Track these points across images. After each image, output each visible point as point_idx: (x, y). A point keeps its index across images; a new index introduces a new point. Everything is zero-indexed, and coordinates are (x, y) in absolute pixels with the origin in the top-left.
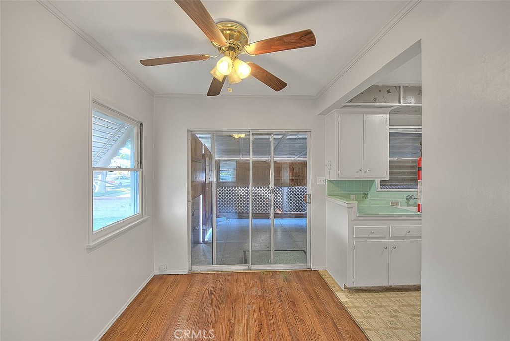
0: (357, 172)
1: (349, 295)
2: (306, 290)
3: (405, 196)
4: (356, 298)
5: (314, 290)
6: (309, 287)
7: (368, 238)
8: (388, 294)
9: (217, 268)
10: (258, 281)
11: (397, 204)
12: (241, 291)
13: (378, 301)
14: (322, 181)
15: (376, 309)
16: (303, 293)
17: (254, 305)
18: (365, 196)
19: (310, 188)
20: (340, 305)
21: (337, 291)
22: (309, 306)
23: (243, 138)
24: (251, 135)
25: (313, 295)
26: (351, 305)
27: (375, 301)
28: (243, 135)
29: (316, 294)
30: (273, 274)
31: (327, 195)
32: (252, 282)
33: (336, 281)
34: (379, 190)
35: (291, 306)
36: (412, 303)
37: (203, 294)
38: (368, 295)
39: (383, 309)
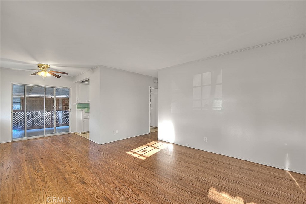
0: (86, 101)
14: (75, 104)
21: (79, 134)
24: (45, 88)
31: (77, 108)
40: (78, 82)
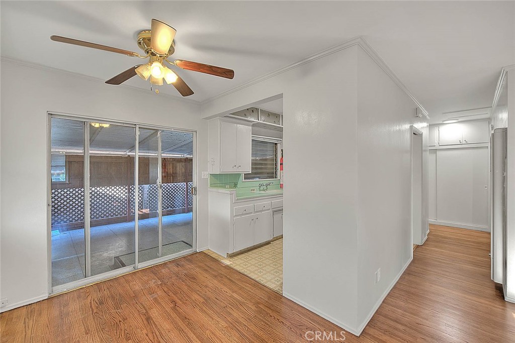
0: (233, 167)
1: (231, 259)
2: (200, 267)
3: (258, 184)
4: (237, 260)
5: (205, 265)
6: (200, 264)
7: (243, 214)
8: (254, 251)
9: (93, 279)
10: (152, 275)
11: (254, 190)
12: (137, 288)
13: (249, 257)
14: (206, 175)
15: (250, 261)
16: (198, 269)
17: (158, 293)
18: (235, 185)
19: (196, 182)
20: (227, 267)
21: (222, 260)
22: (207, 276)
23: (106, 128)
24: (137, 129)
25: (206, 268)
26: (234, 265)
27: (248, 257)
28: (106, 126)
29: (209, 267)
30: (165, 264)
31: (209, 186)
32: (145, 278)
33: (220, 254)
34: (243, 181)
35: (192, 280)
36: (267, 252)
37: (91, 307)
38: (243, 255)
39: (253, 260)
40: (216, 116)
